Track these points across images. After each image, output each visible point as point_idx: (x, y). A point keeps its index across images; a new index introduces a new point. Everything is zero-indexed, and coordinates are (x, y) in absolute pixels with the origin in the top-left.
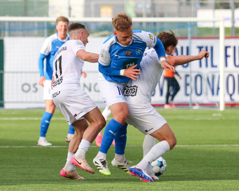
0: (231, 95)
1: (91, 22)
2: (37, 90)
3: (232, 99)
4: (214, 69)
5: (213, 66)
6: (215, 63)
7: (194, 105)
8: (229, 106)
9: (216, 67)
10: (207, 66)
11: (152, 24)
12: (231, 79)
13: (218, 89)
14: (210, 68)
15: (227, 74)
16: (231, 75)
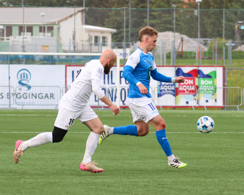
0: (123, 102)
1: (37, 55)
2: (3, 97)
3: (124, 104)
4: (113, 85)
5: (112, 83)
6: (113, 82)
7: (101, 107)
8: (122, 108)
9: (114, 84)
10: (108, 83)
11: (71, 57)
12: (123, 91)
13: (116, 97)
14: (110, 85)
15: (121, 88)
16: (123, 89)
